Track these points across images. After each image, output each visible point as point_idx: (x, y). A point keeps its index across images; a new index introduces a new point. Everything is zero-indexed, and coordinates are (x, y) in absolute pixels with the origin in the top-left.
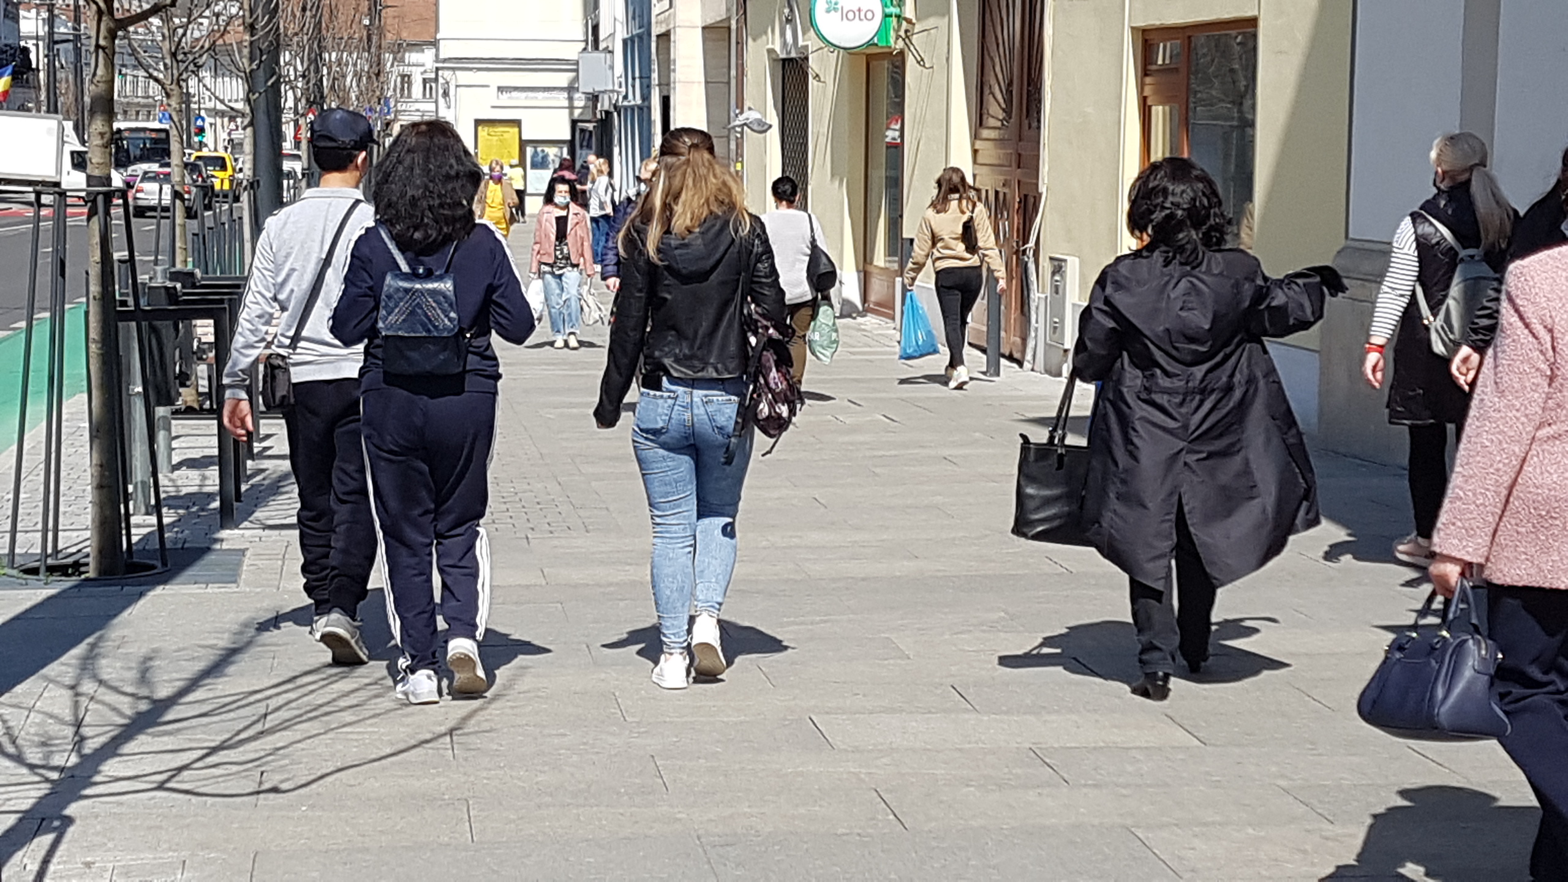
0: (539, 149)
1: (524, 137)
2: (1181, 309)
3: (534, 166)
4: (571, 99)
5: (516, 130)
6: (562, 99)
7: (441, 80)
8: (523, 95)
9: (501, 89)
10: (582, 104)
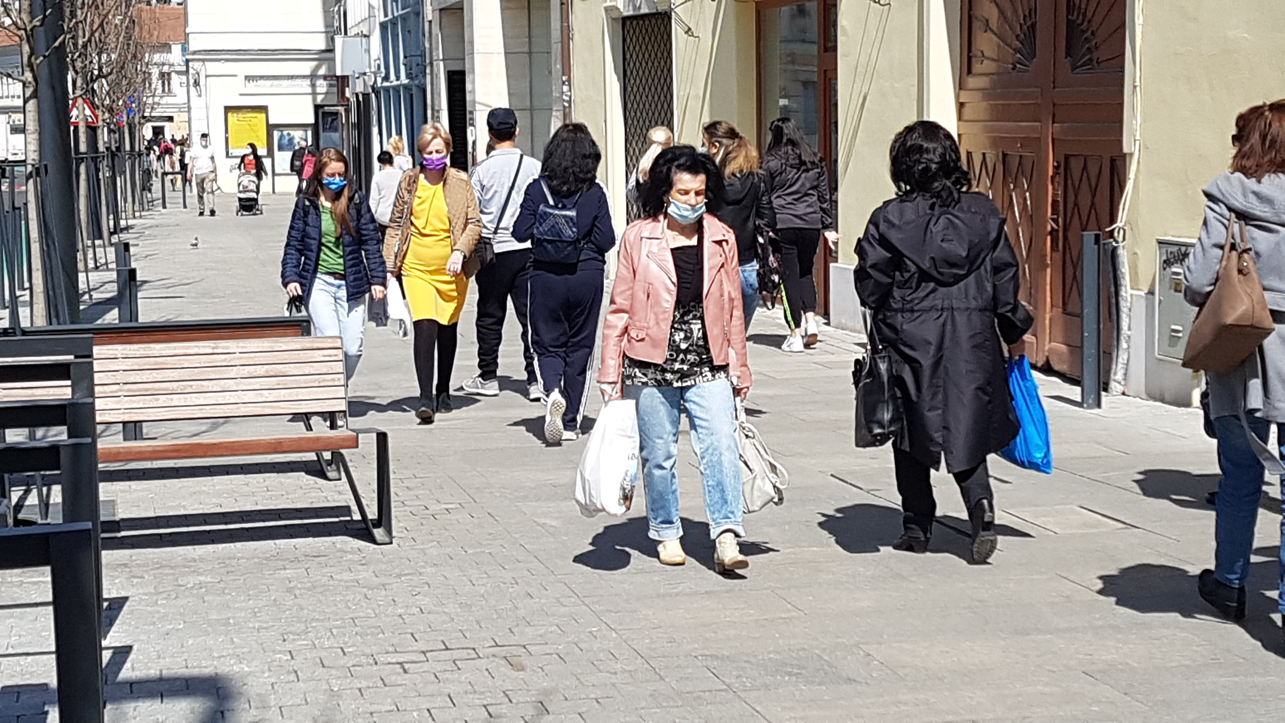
0: (285, 133)
1: (271, 122)
2: (942, 241)
3: (281, 148)
4: (313, 86)
5: (264, 115)
6: (306, 84)
7: (191, 71)
8: (268, 83)
9: (248, 78)
10: (324, 90)
